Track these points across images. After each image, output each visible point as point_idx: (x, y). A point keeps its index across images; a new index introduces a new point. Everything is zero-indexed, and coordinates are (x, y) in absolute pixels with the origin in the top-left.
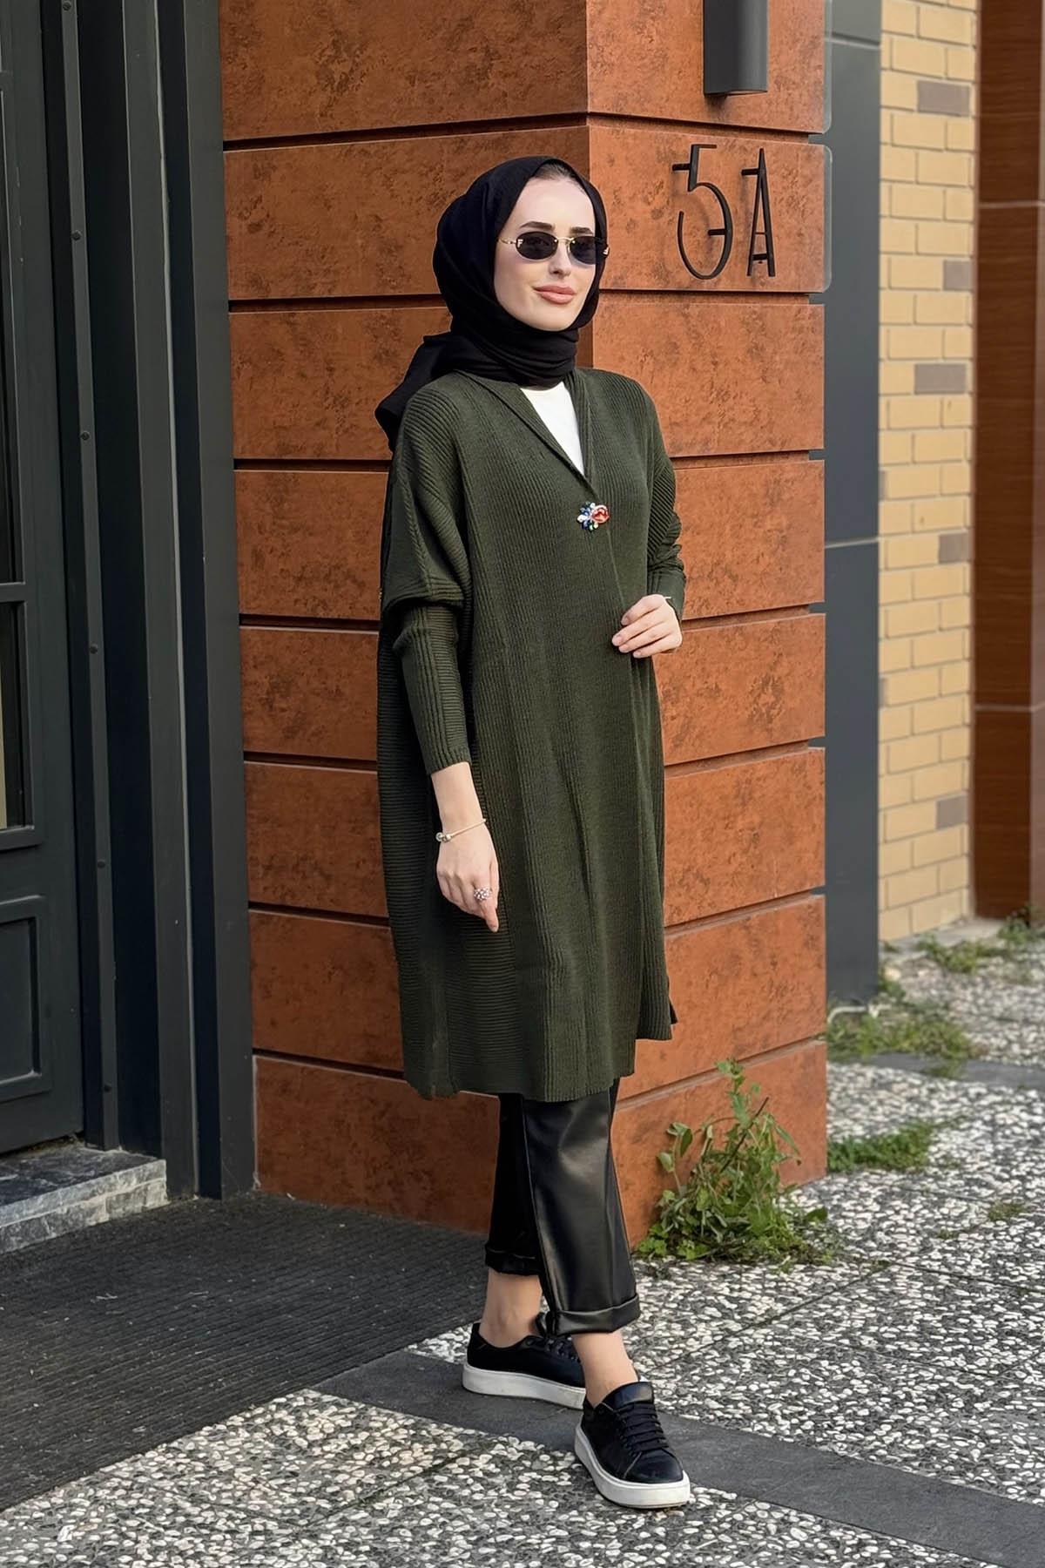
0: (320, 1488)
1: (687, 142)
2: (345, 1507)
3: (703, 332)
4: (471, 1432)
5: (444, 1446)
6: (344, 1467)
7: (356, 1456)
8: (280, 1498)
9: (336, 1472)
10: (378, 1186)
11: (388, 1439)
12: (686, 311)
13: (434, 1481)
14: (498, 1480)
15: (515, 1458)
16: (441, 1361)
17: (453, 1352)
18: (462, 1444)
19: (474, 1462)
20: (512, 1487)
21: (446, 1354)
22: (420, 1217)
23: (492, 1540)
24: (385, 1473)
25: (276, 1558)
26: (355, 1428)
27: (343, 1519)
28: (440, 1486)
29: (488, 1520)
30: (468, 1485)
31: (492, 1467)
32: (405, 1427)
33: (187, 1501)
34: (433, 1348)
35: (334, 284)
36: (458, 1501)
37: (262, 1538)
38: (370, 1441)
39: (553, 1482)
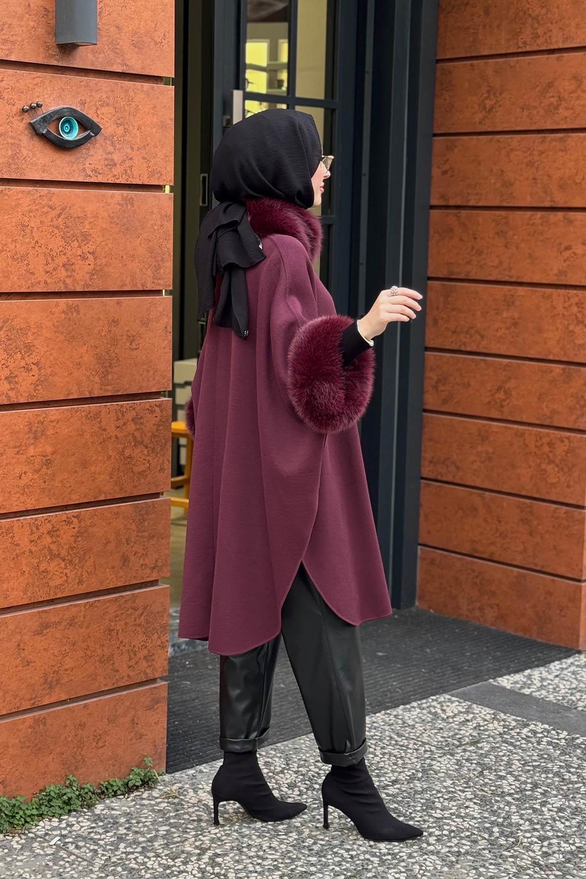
0: (453, 736)
2: (465, 744)
4: (519, 718)
5: (507, 723)
6: (463, 728)
7: (468, 723)
8: (436, 738)
9: (460, 730)
10: (473, 609)
11: (482, 718)
13: (504, 737)
14: (533, 740)
15: (540, 731)
16: (504, 688)
17: (510, 684)
18: (516, 723)
19: (521, 731)
20: (539, 743)
21: (506, 685)
22: (492, 625)
23: (531, 764)
24: (482, 732)
25: (436, 762)
26: (467, 712)
27: (464, 749)
28: (507, 740)
29: (528, 756)
30: (519, 741)
31: (529, 734)
32: (490, 714)
34: (500, 682)
36: (515, 747)
37: (430, 753)
38: (474, 718)
39: (557, 743)
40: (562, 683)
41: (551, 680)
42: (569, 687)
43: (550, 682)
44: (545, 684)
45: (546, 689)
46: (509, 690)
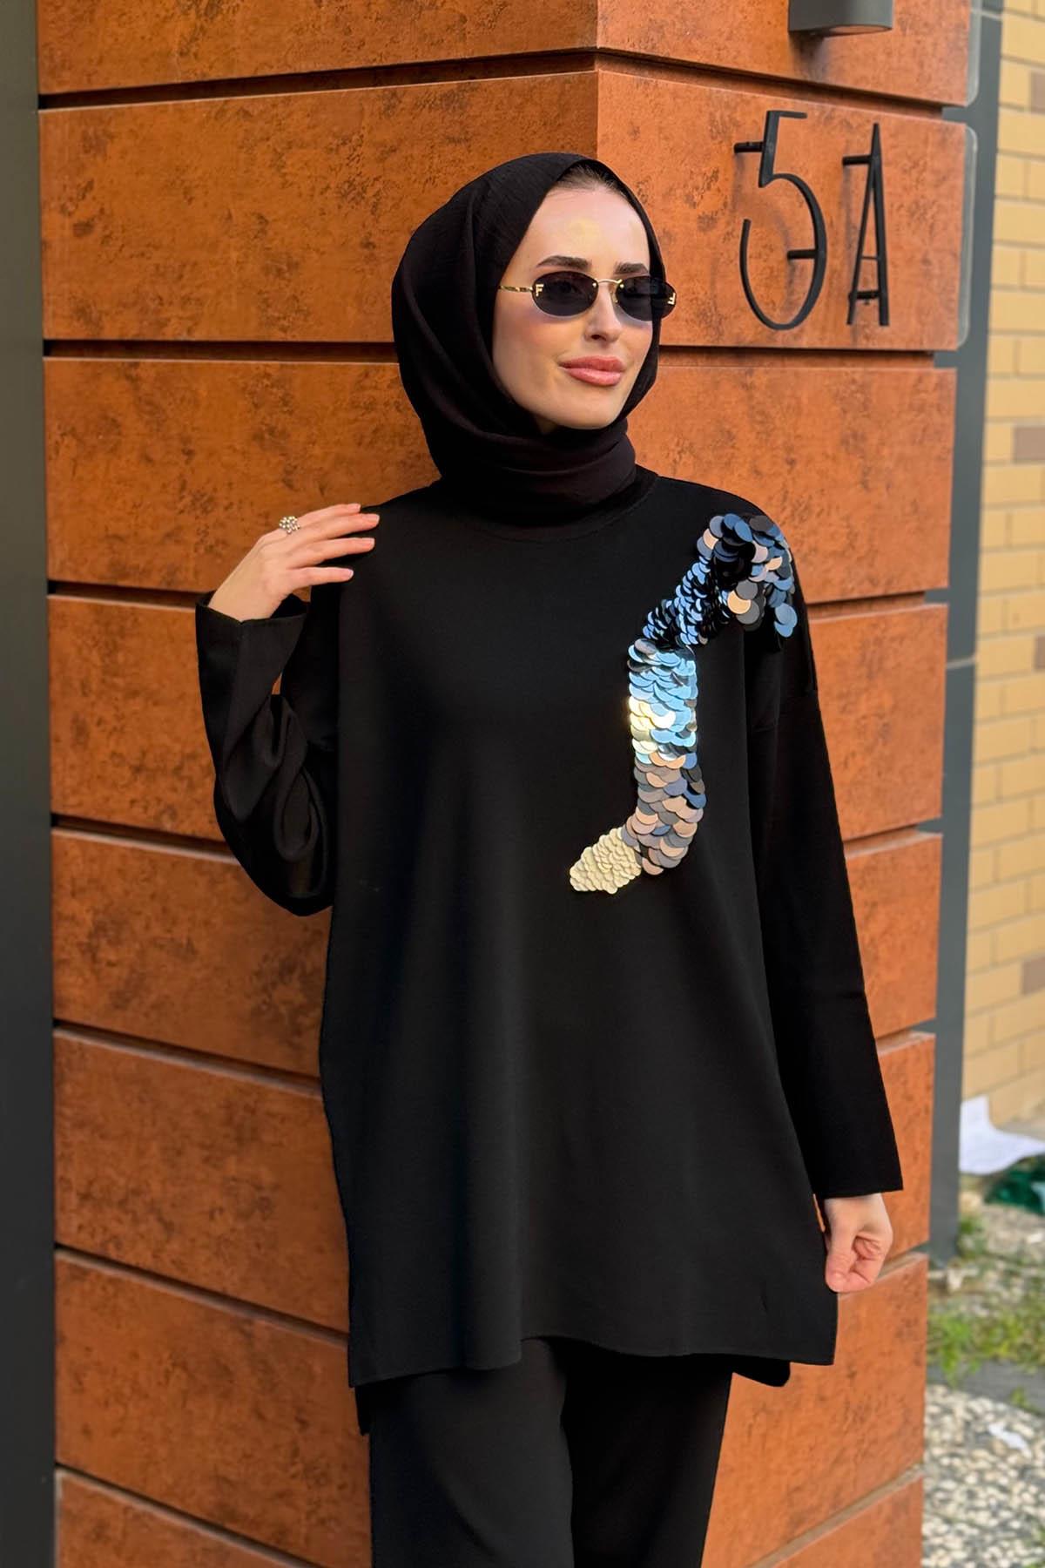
1: (758, 109)
3: (773, 412)
12: (749, 380)
35: (196, 320)
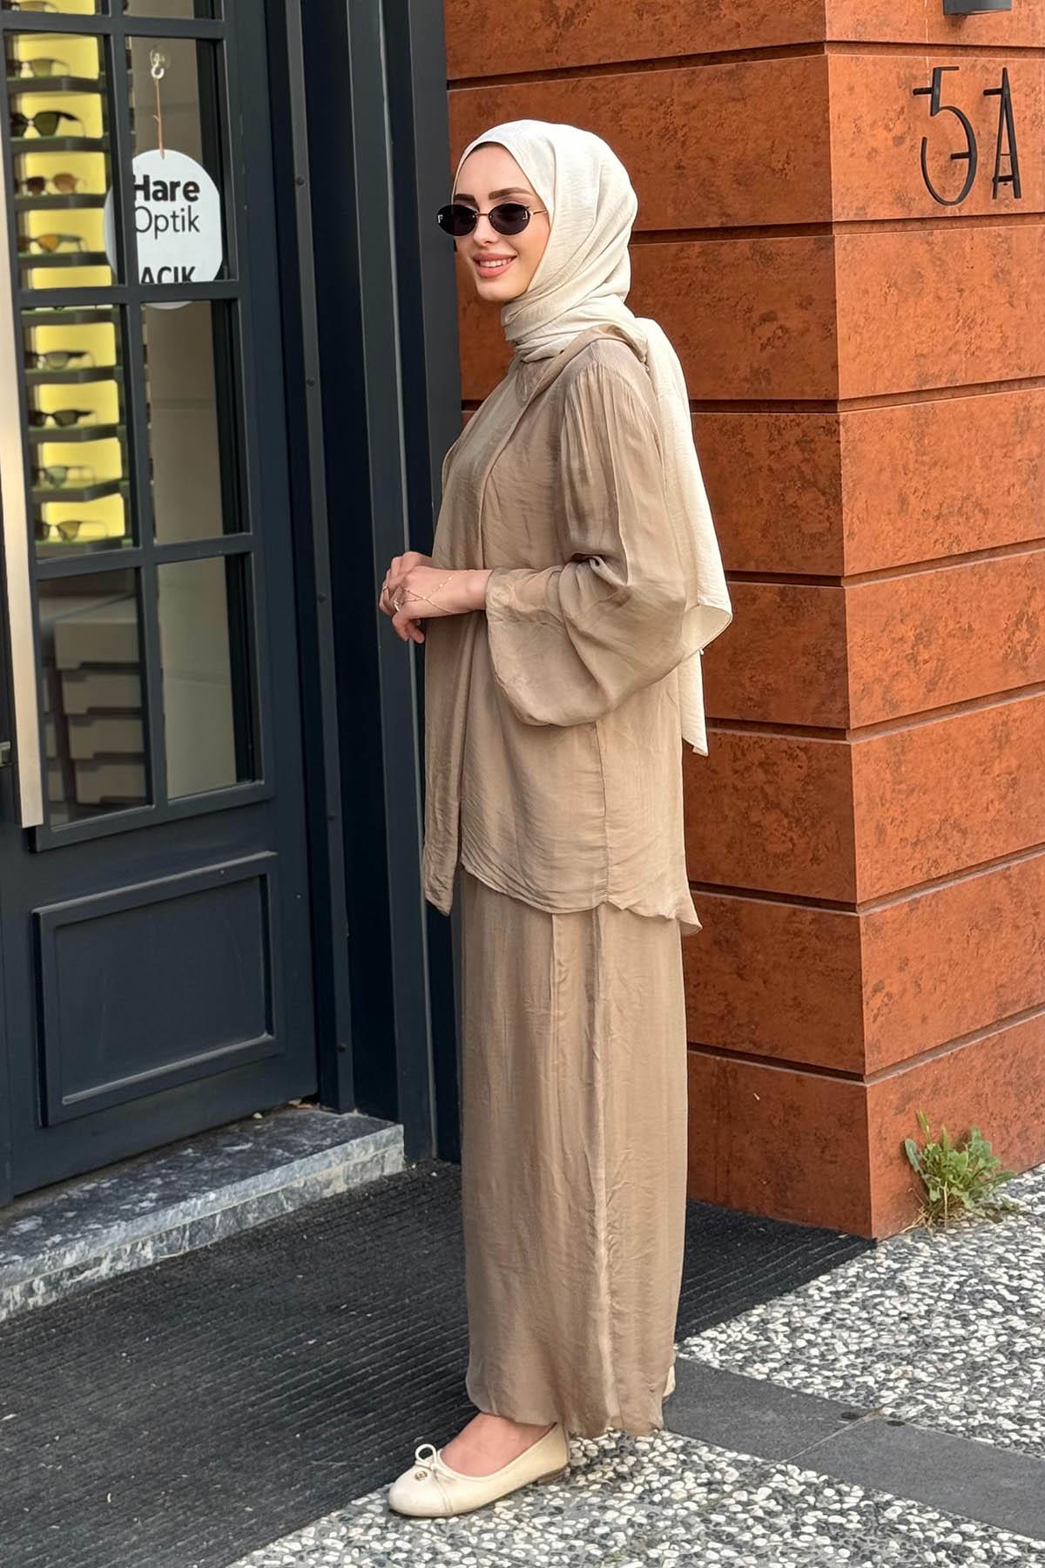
0: (588, 1530)
3: (947, 259)
4: (745, 1457)
5: (718, 1475)
6: (610, 1502)
7: (624, 1487)
8: (546, 1542)
9: (604, 1508)
11: (657, 1465)
12: (930, 239)
13: (710, 1522)
15: (797, 1491)
16: (706, 1365)
17: (717, 1355)
18: (737, 1474)
19: (752, 1497)
20: (796, 1529)
21: (710, 1356)
24: (657, 1509)
26: (620, 1452)
28: (718, 1528)
30: (748, 1527)
31: (772, 1504)
32: (673, 1450)
33: (446, 1543)
34: (695, 1349)
36: (739, 1547)
38: (638, 1468)
39: (841, 1525)
40: (841, 1339)
41: (815, 1332)
42: (855, 1348)
43: (812, 1337)
44: (801, 1343)
45: (803, 1358)
46: (716, 1371)
